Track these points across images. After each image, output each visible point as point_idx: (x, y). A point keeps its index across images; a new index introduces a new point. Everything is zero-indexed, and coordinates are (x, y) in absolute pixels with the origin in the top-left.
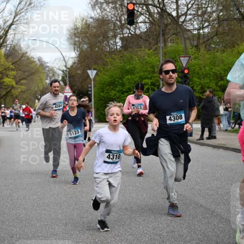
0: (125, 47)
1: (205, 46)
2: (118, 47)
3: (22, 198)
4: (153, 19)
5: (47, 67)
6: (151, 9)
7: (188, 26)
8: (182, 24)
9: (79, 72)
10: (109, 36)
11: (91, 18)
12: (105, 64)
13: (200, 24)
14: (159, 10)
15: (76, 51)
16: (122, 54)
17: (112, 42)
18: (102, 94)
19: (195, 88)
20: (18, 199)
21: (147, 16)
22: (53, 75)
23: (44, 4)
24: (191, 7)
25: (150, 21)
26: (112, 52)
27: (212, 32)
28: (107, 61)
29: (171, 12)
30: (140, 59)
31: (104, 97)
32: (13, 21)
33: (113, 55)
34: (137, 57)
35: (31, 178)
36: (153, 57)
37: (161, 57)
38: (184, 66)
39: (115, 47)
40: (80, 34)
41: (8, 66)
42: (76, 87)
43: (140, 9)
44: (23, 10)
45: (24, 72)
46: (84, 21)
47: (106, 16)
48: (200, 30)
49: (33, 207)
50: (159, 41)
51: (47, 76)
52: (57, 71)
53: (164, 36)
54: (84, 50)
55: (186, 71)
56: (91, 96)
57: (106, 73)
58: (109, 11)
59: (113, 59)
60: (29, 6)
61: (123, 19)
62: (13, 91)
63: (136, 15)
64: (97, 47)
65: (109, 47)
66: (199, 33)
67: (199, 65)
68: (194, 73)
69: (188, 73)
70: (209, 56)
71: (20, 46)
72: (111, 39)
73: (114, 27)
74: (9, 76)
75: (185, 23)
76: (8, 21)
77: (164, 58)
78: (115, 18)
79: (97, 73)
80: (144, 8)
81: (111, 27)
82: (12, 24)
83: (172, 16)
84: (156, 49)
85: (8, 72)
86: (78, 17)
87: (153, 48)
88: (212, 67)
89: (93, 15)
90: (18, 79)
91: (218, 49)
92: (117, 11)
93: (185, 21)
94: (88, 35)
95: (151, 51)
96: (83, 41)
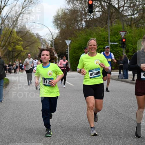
0: (87, 26)
1: (135, 25)
2: (84, 27)
3: (26, 116)
4: (104, 9)
5: (42, 39)
6: (103, 3)
7: (125, 13)
8: (121, 12)
9: (61, 41)
10: (78, 20)
11: (67, 9)
12: (76, 37)
13: (132, 12)
14: (108, 4)
15: (58, 29)
16: (86, 30)
17: (80, 23)
18: (74, 54)
19: (129, 50)
20: (24, 117)
21: (101, 8)
22: (45, 43)
23: (39, 2)
24: (127, 2)
25: (102, 10)
26: (80, 29)
27: (140, 17)
28: (77, 35)
29: (115, 5)
30: (97, 33)
31: (75, 56)
32: (21, 12)
33: (81, 31)
34: (95, 32)
35: (32, 105)
36: (104, 32)
37: (109, 32)
38: (123, 37)
39: (82, 27)
40: (61, 19)
41: (18, 39)
42: (59, 51)
43: (96, 4)
44: (27, 6)
45: (28, 42)
46: (63, 11)
47: (76, 8)
48: (132, 15)
49: (33, 121)
50: (108, 22)
51: (42, 44)
52: (48, 41)
53: (111, 19)
54: (64, 29)
55: (124, 40)
56: (68, 56)
57: (76, 42)
58: (78, 5)
59: (81, 33)
60: (30, 3)
61: (86, 9)
62: (22, 53)
63: (94, 7)
64: (71, 26)
65: (78, 27)
66: (131, 18)
67: (131, 36)
68: (129, 41)
69: (125, 41)
70: (138, 31)
71: (25, 27)
72: (79, 22)
73: (81, 14)
74: (19, 44)
75: (123, 12)
76: (18, 12)
77: (111, 32)
78: (81, 9)
79: (71, 42)
80: (99, 3)
81: (79, 15)
82: (20, 14)
83: (115, 7)
84: (106, 27)
85: (18, 42)
86: (60, 9)
87: (104, 27)
88: (140, 37)
89: (68, 8)
90: (24, 46)
91: (143, 26)
92: (83, 5)
93: (123, 10)
94: (65, 19)
95: (103, 28)
96: (63, 23)
